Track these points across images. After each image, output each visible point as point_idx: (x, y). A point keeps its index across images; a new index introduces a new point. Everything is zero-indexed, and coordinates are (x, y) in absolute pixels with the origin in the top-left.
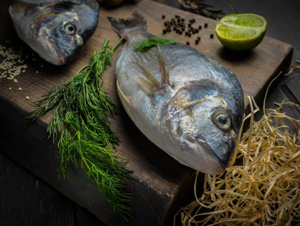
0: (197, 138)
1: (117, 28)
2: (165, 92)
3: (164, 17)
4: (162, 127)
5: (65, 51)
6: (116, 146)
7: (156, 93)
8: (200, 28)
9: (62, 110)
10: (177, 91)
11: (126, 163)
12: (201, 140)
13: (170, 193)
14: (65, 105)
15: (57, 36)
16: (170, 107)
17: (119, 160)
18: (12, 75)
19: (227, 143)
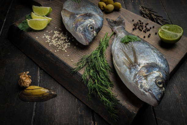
0: (148, 90)
1: (111, 25)
2: (136, 67)
3: (133, 21)
4: (134, 83)
5: (89, 39)
6: (112, 88)
7: (132, 68)
8: (151, 28)
9: (88, 68)
10: (141, 67)
11: (117, 96)
12: (150, 91)
13: (135, 112)
14: (89, 66)
15: (85, 31)
16: (138, 75)
17: (114, 95)
18: (64, 48)
19: (161, 93)
